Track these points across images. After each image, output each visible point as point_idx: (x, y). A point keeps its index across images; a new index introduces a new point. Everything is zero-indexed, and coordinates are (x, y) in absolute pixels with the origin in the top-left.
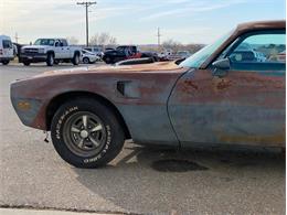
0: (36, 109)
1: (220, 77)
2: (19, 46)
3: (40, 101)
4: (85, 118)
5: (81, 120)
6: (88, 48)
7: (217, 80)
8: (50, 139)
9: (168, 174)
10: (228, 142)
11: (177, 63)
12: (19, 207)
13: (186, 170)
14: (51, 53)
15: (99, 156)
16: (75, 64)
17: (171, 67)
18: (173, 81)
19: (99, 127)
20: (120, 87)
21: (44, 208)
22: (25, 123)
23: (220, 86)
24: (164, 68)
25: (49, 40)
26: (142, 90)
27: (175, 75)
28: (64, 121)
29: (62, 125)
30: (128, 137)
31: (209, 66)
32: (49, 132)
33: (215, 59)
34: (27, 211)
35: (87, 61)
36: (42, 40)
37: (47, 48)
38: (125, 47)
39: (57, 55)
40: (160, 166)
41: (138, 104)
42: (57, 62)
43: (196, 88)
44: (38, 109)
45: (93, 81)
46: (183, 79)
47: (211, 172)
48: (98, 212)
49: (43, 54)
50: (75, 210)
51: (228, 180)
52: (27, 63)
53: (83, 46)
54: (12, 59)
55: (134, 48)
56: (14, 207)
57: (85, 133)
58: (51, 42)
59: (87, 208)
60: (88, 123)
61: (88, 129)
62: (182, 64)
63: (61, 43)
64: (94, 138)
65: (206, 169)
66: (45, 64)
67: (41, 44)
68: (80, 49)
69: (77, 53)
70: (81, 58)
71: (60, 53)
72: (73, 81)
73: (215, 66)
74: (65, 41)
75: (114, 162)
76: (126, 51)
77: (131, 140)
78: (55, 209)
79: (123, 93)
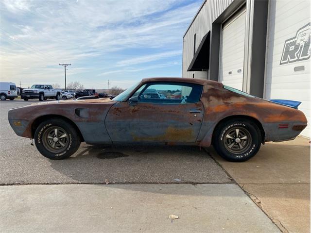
0: (24, 126)
1: (133, 106)
2: (21, 89)
3: (27, 121)
4: (56, 131)
5: (54, 131)
6: (66, 90)
7: (132, 108)
8: (34, 143)
9: (106, 160)
10: (139, 140)
11: (111, 99)
12: (12, 185)
13: (116, 158)
14: (42, 93)
15: (65, 152)
16: (57, 99)
17: (107, 101)
18: (108, 108)
19: (64, 135)
20: (77, 112)
21: (28, 184)
22: (18, 134)
23: (134, 111)
24: (103, 101)
25: (41, 86)
26: (90, 114)
27: (109, 105)
28: (43, 132)
29: (42, 135)
30: (83, 140)
31: (127, 100)
32: (34, 139)
33: (130, 97)
34: (17, 186)
35: (65, 98)
36: (36, 85)
37: (39, 90)
38: (88, 90)
39: (46, 94)
40: (101, 156)
41: (88, 121)
42: (46, 99)
43: (121, 111)
44: (26, 126)
45: (60, 109)
46: (113, 107)
47: (130, 157)
48: (62, 183)
49: (37, 94)
50: (48, 184)
51: (138, 161)
52: (26, 99)
53: (62, 90)
54: (16, 97)
55: (94, 91)
56: (8, 185)
57: (56, 139)
58: (42, 87)
59: (55, 182)
60: (58, 133)
61: (58, 136)
62: (114, 99)
63: (49, 88)
64: (62, 142)
65: (127, 156)
66: (38, 99)
67: (36, 88)
68: (60, 91)
69: (59, 93)
70: (61, 96)
71: (47, 93)
72: (48, 109)
73: (130, 100)
74: (51, 86)
75: (74, 155)
76: (89, 92)
77: (85, 142)
78: (35, 184)
79: (79, 115)
